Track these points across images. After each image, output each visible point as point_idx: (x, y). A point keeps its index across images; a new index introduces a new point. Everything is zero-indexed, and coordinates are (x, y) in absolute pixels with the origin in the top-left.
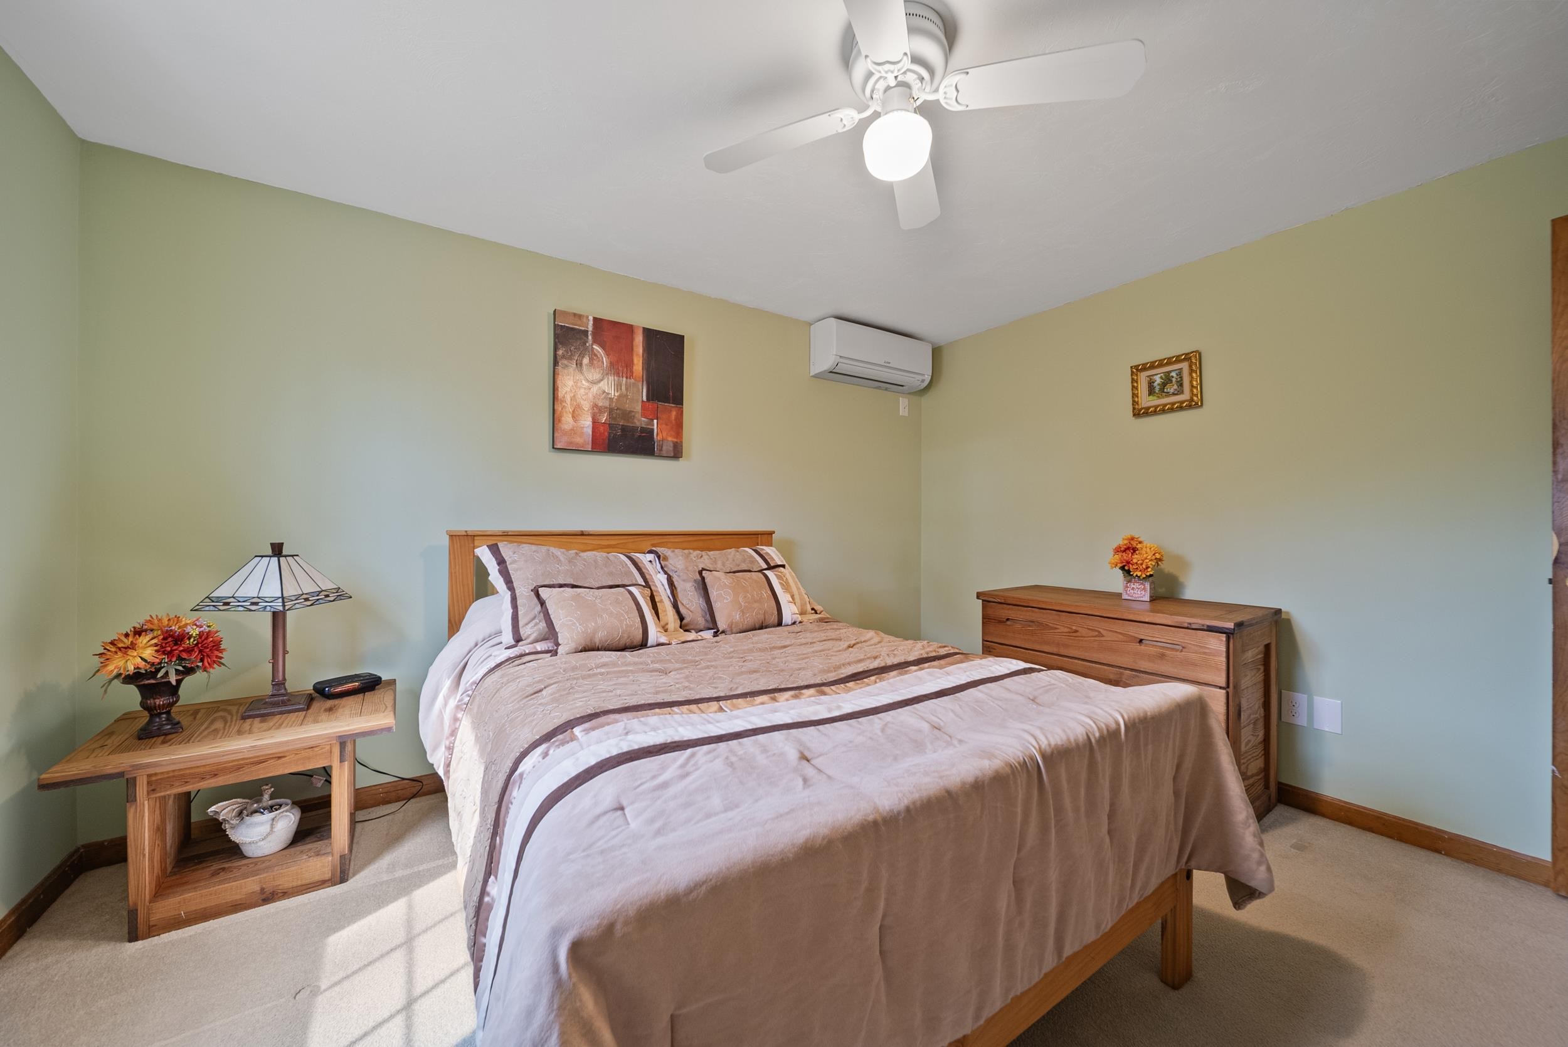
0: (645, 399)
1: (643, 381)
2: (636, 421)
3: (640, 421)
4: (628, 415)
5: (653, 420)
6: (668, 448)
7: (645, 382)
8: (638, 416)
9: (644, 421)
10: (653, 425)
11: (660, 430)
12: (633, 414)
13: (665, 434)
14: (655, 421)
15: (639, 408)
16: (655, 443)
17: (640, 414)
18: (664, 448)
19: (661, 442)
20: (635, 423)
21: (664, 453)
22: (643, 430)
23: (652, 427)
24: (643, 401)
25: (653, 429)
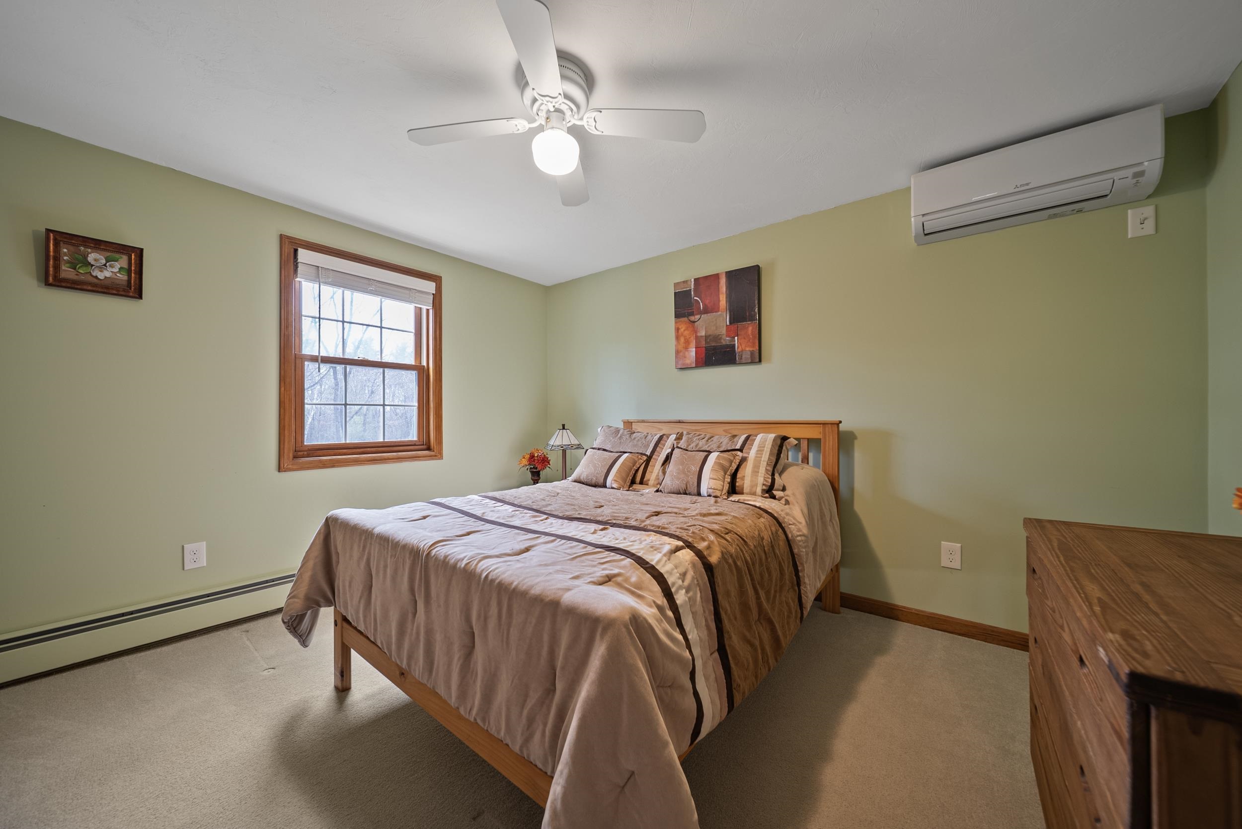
0: (728, 323)
1: (726, 311)
2: (722, 341)
3: (726, 340)
4: (717, 338)
5: (734, 337)
6: (746, 356)
7: (728, 311)
8: (724, 337)
9: (728, 340)
10: (735, 341)
11: (740, 344)
12: (721, 336)
13: (743, 346)
14: (736, 338)
15: (724, 331)
16: (736, 354)
17: (725, 336)
18: (743, 357)
19: (741, 353)
20: (722, 343)
21: (743, 361)
22: (727, 346)
23: (734, 343)
24: (727, 325)
25: (735, 344)
